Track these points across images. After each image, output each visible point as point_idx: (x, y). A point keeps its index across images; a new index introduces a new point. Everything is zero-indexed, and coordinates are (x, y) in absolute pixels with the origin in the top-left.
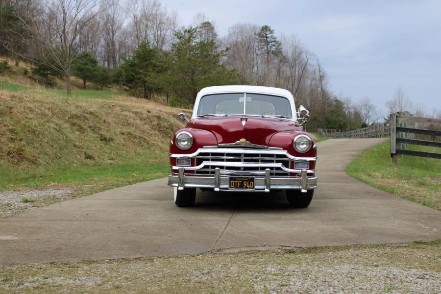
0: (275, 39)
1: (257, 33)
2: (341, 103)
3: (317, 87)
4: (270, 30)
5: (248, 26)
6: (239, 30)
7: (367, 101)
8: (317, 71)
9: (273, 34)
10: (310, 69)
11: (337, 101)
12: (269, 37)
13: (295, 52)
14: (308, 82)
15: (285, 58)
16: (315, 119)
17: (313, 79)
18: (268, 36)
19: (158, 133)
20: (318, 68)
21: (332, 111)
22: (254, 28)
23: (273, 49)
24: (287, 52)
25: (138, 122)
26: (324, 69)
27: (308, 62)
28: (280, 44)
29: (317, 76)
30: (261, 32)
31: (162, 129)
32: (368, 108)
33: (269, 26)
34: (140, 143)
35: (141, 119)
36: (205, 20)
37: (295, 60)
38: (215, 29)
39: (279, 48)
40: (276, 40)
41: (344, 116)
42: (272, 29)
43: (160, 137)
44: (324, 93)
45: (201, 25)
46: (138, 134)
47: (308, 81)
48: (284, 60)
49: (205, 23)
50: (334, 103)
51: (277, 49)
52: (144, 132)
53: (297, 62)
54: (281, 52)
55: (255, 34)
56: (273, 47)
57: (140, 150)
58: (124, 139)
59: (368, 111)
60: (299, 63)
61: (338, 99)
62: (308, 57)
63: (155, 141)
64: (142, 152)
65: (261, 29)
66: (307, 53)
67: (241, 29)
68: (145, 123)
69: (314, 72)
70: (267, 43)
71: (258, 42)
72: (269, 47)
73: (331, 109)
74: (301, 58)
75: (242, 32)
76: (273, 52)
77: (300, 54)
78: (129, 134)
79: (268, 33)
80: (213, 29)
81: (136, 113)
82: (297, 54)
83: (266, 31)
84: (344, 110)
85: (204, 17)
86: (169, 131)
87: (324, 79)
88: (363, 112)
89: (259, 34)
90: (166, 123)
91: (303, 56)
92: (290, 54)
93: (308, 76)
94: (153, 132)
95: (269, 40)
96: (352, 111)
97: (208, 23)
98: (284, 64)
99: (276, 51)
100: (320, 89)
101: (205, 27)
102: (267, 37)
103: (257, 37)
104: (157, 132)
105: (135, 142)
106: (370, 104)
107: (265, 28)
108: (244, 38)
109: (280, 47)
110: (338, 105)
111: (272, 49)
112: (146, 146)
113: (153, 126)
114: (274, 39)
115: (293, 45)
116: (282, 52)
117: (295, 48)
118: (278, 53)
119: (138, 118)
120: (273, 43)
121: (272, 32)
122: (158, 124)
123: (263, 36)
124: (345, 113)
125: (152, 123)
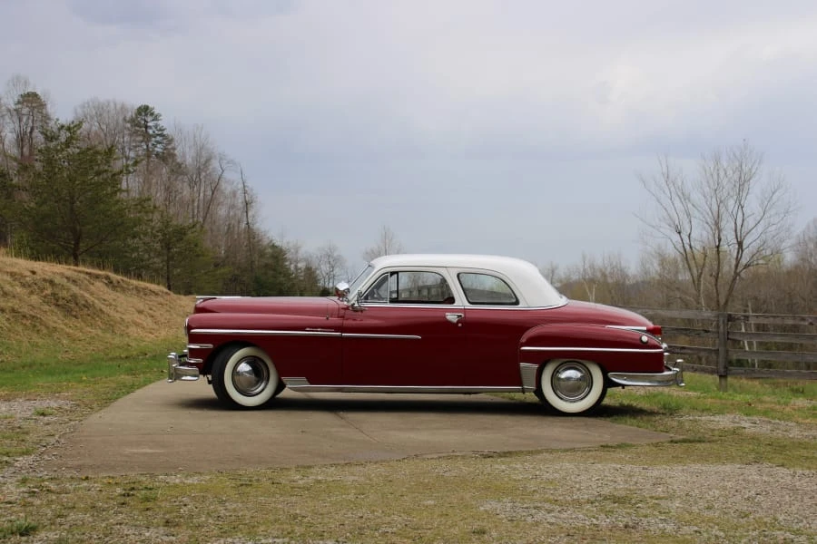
0: (163, 130)
1: (128, 119)
2: (281, 250)
3: (239, 222)
4: (152, 114)
5: (112, 105)
6: (94, 112)
7: (330, 249)
8: (240, 193)
9: (159, 122)
10: (226, 188)
11: (274, 246)
12: (150, 127)
13: (199, 155)
14: (222, 212)
15: (180, 167)
16: (235, 280)
17: (233, 206)
18: (149, 124)
19: (56, 310)
20: (241, 186)
21: (266, 265)
22: (123, 107)
23: (159, 149)
24: (184, 155)
25: (19, 289)
26: (252, 190)
27: (225, 175)
28: (171, 141)
29: (240, 201)
30: (137, 118)
31: (60, 303)
32: (331, 260)
33: (150, 106)
34: (35, 326)
35: (23, 285)
36: (30, 90)
37: (199, 172)
38: (49, 106)
39: (170, 147)
40: (165, 133)
41: (287, 274)
42: (156, 112)
43: (61, 317)
44: (250, 233)
45: (21, 100)
46: (25, 310)
47: (221, 209)
48: (178, 170)
49: (28, 95)
50: (269, 250)
51: (165, 149)
52: (34, 307)
53: (204, 174)
54: (173, 156)
55: (125, 119)
56: (158, 146)
57: (35, 338)
58: (8, 319)
59: (333, 267)
60: (205, 177)
61: (277, 244)
62: (224, 166)
63: (55, 322)
64: (41, 342)
65: (135, 111)
66: (221, 159)
67: (100, 111)
68: (32, 293)
69: (234, 194)
70: (147, 137)
71: (131, 135)
72: (150, 145)
73: (264, 261)
74: (211, 167)
75: (101, 115)
76: (157, 155)
77: (208, 160)
78: (13, 310)
79: (149, 118)
80: (42, 105)
81: (12, 274)
82: (203, 160)
83: (146, 115)
84: (287, 263)
85: (26, 83)
86: (73, 305)
87: (252, 207)
88: (324, 268)
89: (132, 121)
90: (65, 292)
91: (215, 164)
92: (189, 160)
93: (222, 200)
94: (46, 307)
95: (151, 132)
96: (301, 265)
97: (35, 95)
98: (177, 177)
99: (163, 153)
100: (243, 225)
101: (28, 101)
102: (146, 127)
103: (129, 125)
104: (53, 307)
105: (25, 325)
106: (335, 254)
107: (145, 110)
108: (104, 127)
109: (173, 145)
110: (278, 255)
111: (156, 149)
112: (45, 331)
113: (45, 297)
114: (160, 130)
115: (195, 144)
116: (175, 155)
117: (200, 149)
118: (167, 157)
119: (17, 282)
120: (158, 138)
121: (156, 118)
122: (54, 294)
123: (138, 125)
124: (290, 268)
125: (42, 292)
